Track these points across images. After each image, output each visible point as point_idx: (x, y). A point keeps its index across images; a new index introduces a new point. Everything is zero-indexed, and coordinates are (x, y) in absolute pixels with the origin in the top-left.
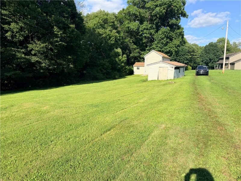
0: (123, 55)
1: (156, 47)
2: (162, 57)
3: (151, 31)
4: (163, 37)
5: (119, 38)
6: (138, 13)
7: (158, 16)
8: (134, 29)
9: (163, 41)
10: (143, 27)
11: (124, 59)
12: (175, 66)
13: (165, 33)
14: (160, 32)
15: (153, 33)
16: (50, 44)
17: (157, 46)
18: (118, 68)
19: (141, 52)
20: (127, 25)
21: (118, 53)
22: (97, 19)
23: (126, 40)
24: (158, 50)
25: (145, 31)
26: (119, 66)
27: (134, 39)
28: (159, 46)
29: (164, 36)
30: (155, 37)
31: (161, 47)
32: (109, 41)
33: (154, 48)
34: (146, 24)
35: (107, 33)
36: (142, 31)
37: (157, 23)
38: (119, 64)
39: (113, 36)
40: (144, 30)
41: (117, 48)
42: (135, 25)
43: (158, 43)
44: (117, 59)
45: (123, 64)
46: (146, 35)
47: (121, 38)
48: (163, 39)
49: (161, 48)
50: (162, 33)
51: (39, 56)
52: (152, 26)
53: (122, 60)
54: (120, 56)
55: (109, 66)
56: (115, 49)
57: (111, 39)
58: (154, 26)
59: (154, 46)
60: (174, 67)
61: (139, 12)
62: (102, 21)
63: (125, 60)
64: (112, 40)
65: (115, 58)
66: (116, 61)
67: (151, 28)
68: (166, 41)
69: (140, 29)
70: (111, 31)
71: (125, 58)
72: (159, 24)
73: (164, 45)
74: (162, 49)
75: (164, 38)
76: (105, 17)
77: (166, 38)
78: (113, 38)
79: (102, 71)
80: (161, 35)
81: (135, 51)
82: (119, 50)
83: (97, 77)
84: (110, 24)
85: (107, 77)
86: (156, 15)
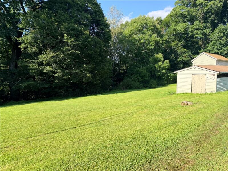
0: (164, 60)
1: (212, 48)
2: (216, 61)
3: (205, 31)
4: (220, 36)
5: (161, 42)
6: (186, 13)
7: (213, 11)
8: (181, 30)
9: (221, 40)
10: (194, 27)
11: (165, 65)
12: (218, 73)
13: (224, 31)
14: (217, 31)
15: (208, 32)
16: (61, 53)
17: (214, 48)
18: (158, 76)
19: (193, 56)
20: (173, 28)
21: (158, 58)
22: (135, 24)
23: (173, 44)
24: (214, 52)
25: (196, 32)
26: (159, 74)
27: (183, 42)
28: (216, 47)
29: (222, 34)
30: (210, 37)
31: (218, 48)
32: (149, 46)
33: (209, 50)
34: (198, 24)
35: (145, 38)
36: (192, 31)
37: (212, 21)
38: (159, 71)
39: (153, 41)
40: (195, 30)
41: (157, 54)
42: (182, 26)
43: (215, 44)
44: (156, 66)
45: (164, 71)
46: (197, 35)
47: (164, 42)
48: (220, 38)
49: (219, 50)
50: (220, 32)
51: (54, 66)
52: (207, 25)
53: (162, 67)
54: (160, 62)
55: (146, 73)
56: (155, 54)
57: (151, 44)
58: (209, 25)
59: (210, 48)
60: (216, 73)
61: (188, 11)
62: (140, 27)
63: (167, 66)
64: (151, 46)
65: (154, 65)
66: (155, 67)
67: (205, 27)
68: (226, 41)
69: (190, 30)
70: (151, 36)
71: (167, 63)
72: (215, 21)
73: (222, 46)
74: (221, 51)
75: (222, 37)
76: (145, 21)
77: (225, 37)
78: (152, 42)
79: (138, 79)
80: (218, 33)
81: (184, 56)
82: (160, 56)
83: (131, 85)
84: (150, 29)
85: (145, 85)
86: (210, 12)
